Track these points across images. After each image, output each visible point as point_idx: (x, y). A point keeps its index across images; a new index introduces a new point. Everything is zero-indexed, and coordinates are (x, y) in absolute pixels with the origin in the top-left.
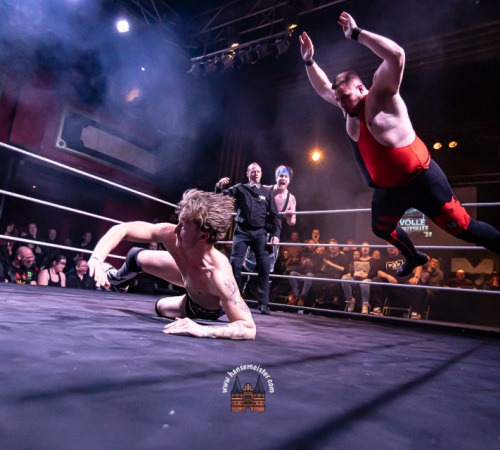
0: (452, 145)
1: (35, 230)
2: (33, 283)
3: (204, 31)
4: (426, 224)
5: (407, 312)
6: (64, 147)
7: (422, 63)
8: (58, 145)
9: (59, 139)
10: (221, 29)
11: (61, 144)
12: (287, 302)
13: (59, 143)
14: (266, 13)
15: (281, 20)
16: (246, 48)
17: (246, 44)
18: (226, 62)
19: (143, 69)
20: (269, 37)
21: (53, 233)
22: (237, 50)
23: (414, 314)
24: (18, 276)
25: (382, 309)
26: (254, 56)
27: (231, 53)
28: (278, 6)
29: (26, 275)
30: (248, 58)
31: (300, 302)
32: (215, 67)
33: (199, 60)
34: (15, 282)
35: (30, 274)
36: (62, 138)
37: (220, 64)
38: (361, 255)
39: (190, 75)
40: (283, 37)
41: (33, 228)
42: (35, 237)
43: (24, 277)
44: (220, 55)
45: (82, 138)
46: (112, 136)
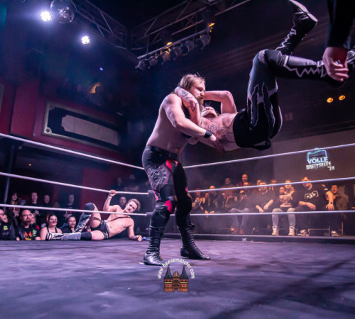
0: (341, 98)
1: (36, 197)
2: (38, 238)
3: (145, 36)
4: (329, 160)
5: (327, 232)
6: (50, 133)
7: (312, 40)
8: (45, 132)
9: (46, 128)
10: (157, 33)
11: (48, 131)
12: (230, 232)
13: (47, 130)
14: (190, 17)
15: (202, 21)
16: (178, 45)
17: (178, 42)
18: (164, 57)
19: (102, 69)
20: (195, 35)
21: (47, 198)
22: (171, 47)
23: (334, 232)
24: (26, 234)
25: (307, 231)
26: (185, 49)
27: (167, 50)
28: (199, 11)
29: (32, 233)
30: (181, 51)
31: (241, 232)
32: (156, 61)
33: (144, 58)
34: (24, 240)
35: (35, 232)
36: (48, 126)
37: (160, 59)
38: (285, 189)
39: (138, 69)
40: (205, 33)
41: (35, 196)
42: (35, 203)
43: (30, 235)
44: (159, 52)
45: (63, 125)
46: (84, 121)
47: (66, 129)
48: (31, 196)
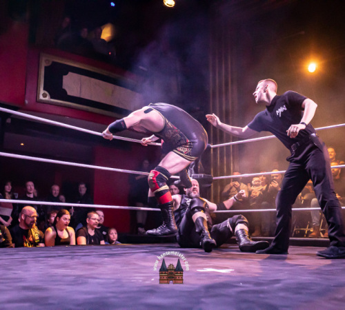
1: (33, 188)
6: (48, 98)
8: (41, 97)
9: (42, 91)
11: (45, 95)
13: (43, 96)
19: (113, 4)
29: (33, 237)
35: (37, 236)
36: (44, 89)
42: (32, 196)
43: (31, 240)
45: (65, 87)
46: (93, 79)
48: (25, 187)
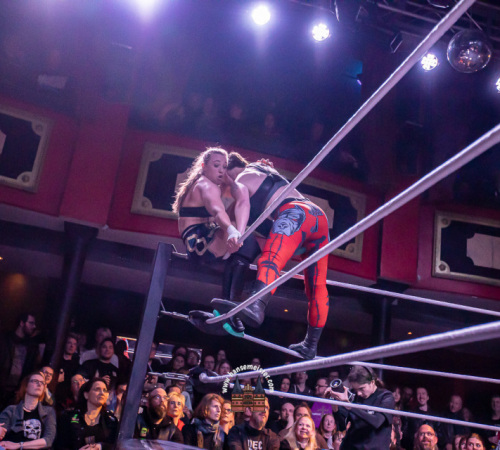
47: (477, 263)
